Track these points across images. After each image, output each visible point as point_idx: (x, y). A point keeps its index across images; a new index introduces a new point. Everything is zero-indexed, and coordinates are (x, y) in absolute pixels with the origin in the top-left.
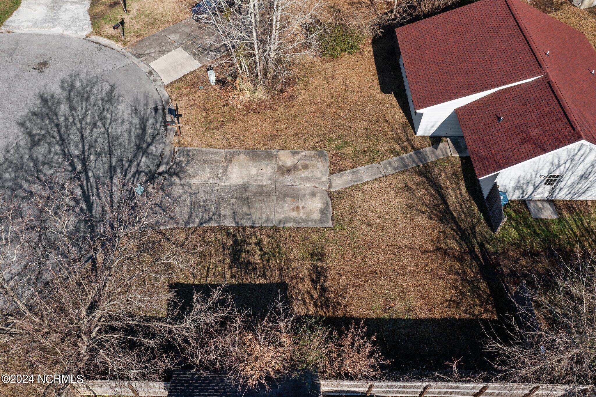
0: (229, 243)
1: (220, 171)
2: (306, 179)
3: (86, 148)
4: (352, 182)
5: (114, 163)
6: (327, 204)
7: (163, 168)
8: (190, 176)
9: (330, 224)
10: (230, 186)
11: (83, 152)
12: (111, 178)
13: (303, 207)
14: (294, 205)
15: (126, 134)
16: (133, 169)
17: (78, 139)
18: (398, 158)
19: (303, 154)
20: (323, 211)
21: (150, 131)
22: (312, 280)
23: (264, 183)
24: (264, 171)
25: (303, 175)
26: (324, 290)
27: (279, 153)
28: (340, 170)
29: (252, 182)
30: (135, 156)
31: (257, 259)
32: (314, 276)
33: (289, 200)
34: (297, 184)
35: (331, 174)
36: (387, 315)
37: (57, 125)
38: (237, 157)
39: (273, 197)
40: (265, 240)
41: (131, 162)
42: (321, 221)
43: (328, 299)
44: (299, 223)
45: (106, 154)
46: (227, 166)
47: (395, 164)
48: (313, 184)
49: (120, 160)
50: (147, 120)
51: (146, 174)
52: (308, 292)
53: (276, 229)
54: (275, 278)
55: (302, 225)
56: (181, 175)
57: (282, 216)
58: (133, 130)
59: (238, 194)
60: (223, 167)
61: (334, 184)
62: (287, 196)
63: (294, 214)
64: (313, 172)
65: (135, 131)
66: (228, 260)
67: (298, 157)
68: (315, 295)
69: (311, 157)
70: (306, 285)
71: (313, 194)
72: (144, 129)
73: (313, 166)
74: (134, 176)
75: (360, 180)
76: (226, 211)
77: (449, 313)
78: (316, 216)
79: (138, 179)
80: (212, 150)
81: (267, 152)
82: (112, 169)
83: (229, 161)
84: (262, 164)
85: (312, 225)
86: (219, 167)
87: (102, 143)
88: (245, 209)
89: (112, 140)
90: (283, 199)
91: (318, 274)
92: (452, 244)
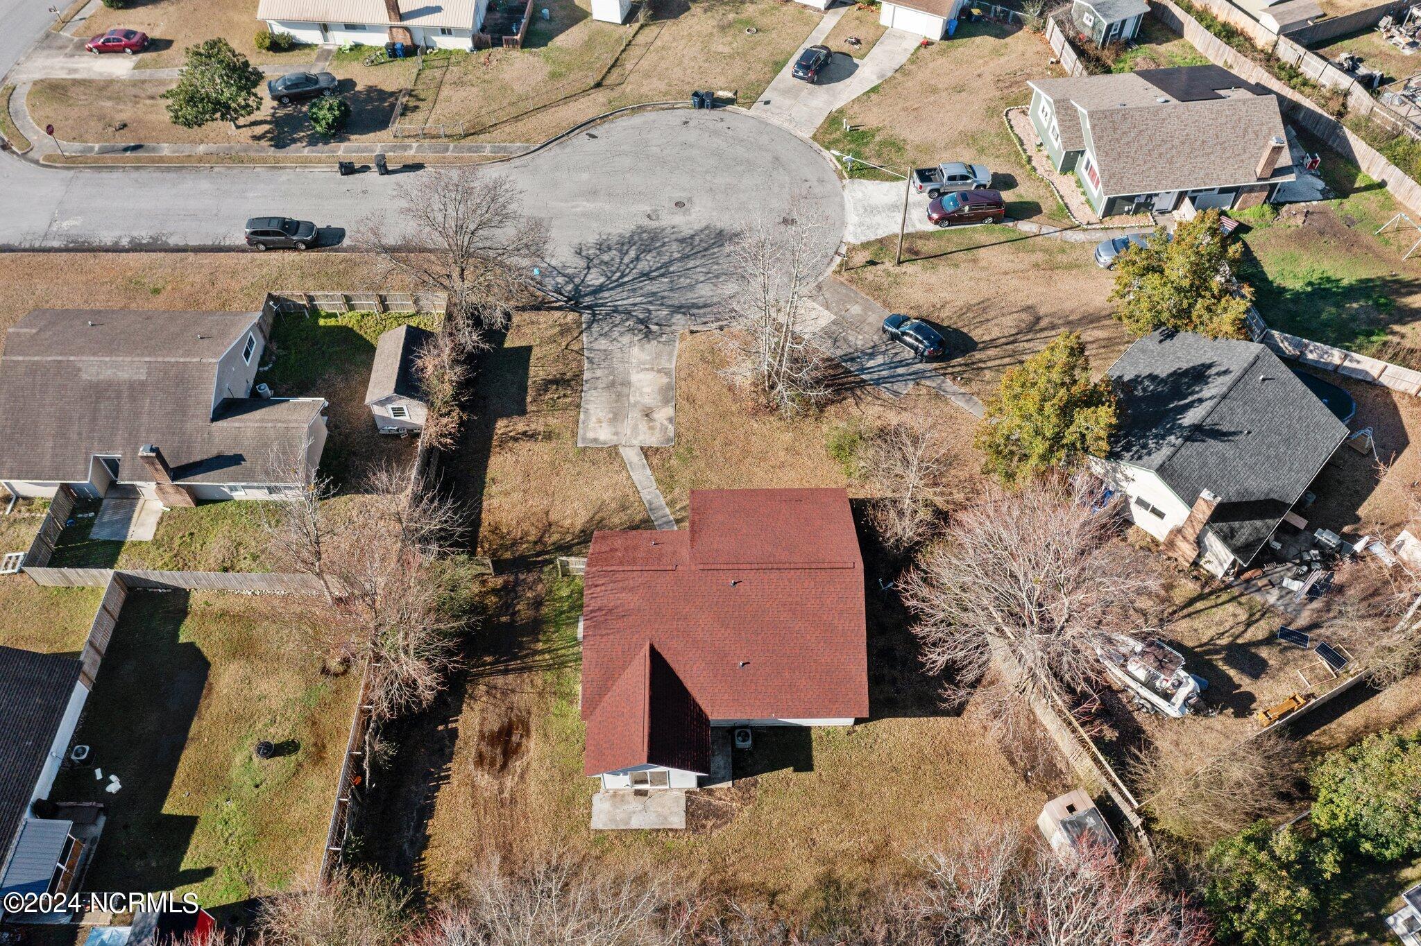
0: (568, 376)
1: (648, 366)
2: (635, 428)
3: (679, 274)
4: (631, 464)
5: (660, 294)
6: (604, 444)
7: (654, 328)
8: (642, 346)
9: (580, 445)
10: (628, 374)
11: (674, 273)
12: (643, 296)
13: (601, 426)
14: (604, 420)
15: (696, 296)
16: (651, 308)
17: (689, 266)
18: (664, 505)
19: (670, 426)
20: (595, 440)
21: (702, 311)
22: (526, 432)
23: (632, 398)
24: (647, 397)
25: (640, 426)
26: (516, 439)
27: (670, 407)
28: (646, 456)
29: (632, 389)
30: (669, 307)
31: (549, 396)
32: (529, 433)
33: (611, 416)
34: (629, 422)
35: (642, 448)
36: (487, 480)
37: (706, 250)
38: (665, 377)
39: (614, 405)
40: (568, 400)
41: (662, 304)
42: (584, 439)
43: (507, 442)
44: (584, 423)
45: (671, 287)
46: (654, 371)
47: (655, 501)
48: (629, 433)
49: (663, 298)
50: (716, 307)
51: (648, 317)
52: (514, 429)
53: (579, 406)
54: (530, 408)
55: (581, 425)
56: (645, 340)
57: (592, 411)
59: (619, 380)
60: (653, 368)
61: (627, 449)
62: (615, 415)
63: (594, 419)
64: (645, 434)
65: (701, 301)
66: (550, 377)
67: (666, 423)
68: (511, 434)
69: (665, 433)
70: (521, 427)
71: (616, 434)
72: (705, 306)
73: (652, 434)
74: (645, 309)
75: (632, 470)
76: (599, 373)
77: (485, 523)
78: (591, 435)
79: (641, 313)
80: (675, 358)
81: (672, 398)
82: (654, 294)
83: (659, 371)
84: (656, 395)
85: (581, 431)
86: (653, 365)
87: (684, 281)
88: (602, 386)
89: (691, 287)
90: (611, 411)
91: (531, 436)
92: (555, 537)
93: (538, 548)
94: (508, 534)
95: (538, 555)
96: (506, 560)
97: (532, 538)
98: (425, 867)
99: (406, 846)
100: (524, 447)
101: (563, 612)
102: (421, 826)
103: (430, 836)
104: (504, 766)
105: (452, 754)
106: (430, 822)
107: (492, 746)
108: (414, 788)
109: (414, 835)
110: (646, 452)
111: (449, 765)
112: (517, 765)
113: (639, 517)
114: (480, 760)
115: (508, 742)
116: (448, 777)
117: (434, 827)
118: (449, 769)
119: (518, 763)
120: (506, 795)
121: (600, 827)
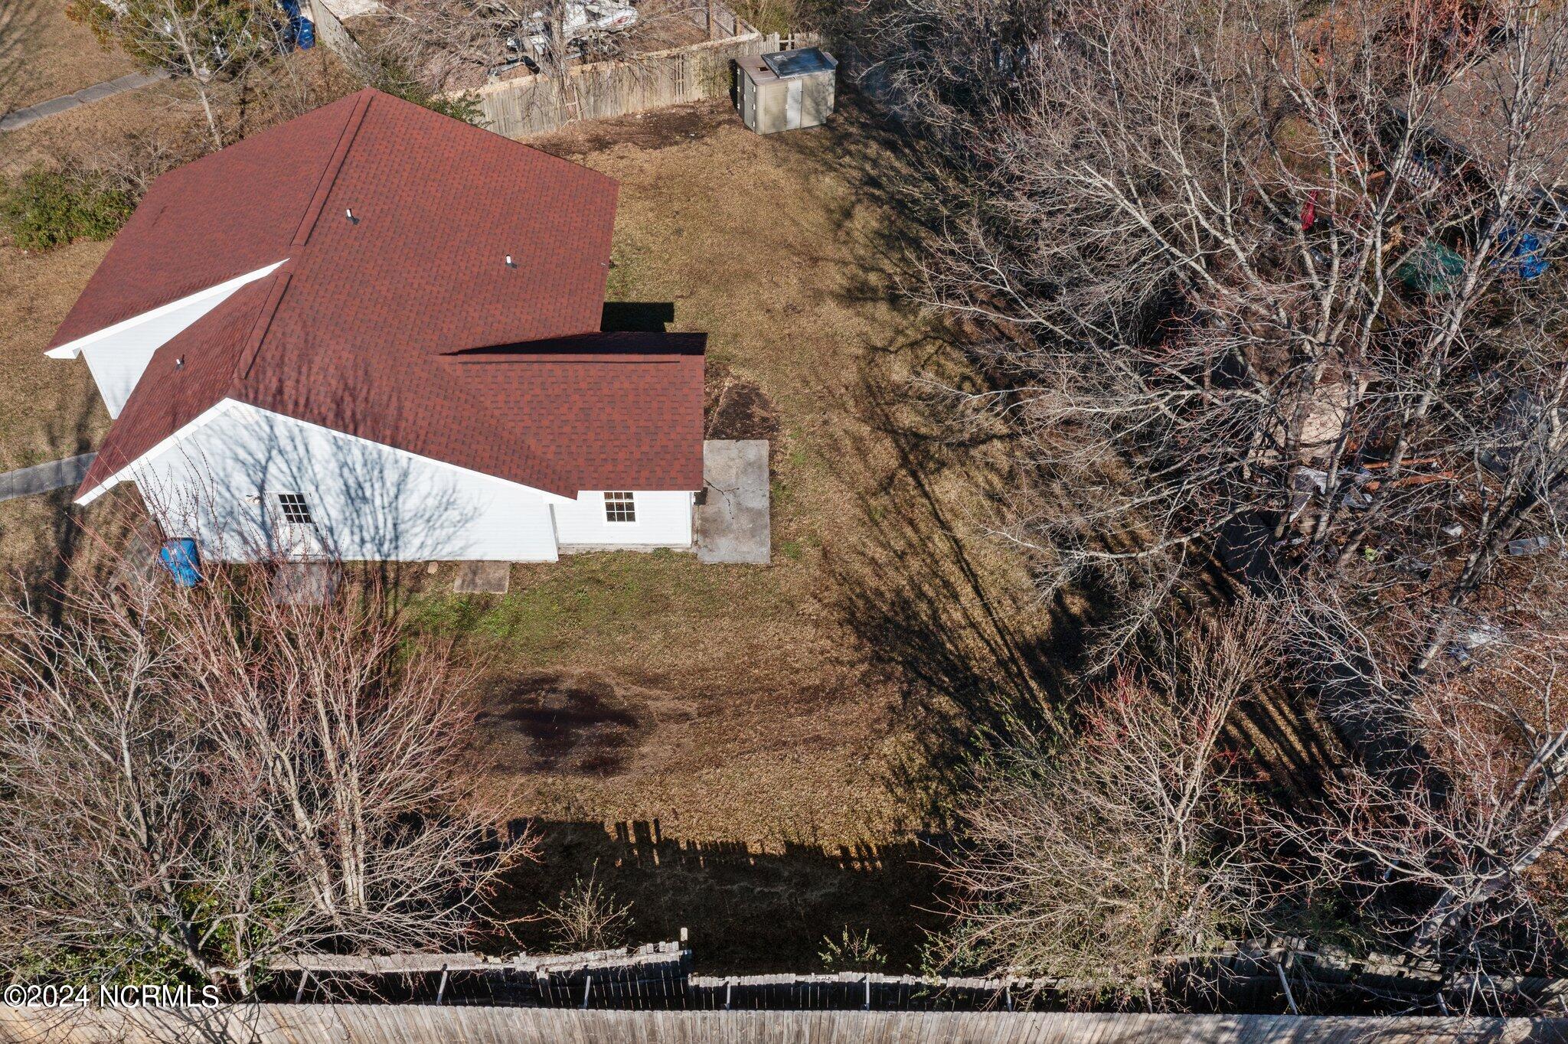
98: (863, 847)
99: (814, 896)
102: (766, 868)
103: (789, 845)
104: (624, 718)
105: (580, 826)
106: (754, 848)
107: (571, 744)
109: (788, 881)
111: (610, 829)
112: (623, 693)
114: (602, 766)
115: (563, 716)
116: (641, 827)
117: (764, 841)
118: (621, 827)
119: (619, 692)
120: (692, 707)
121: (766, 550)
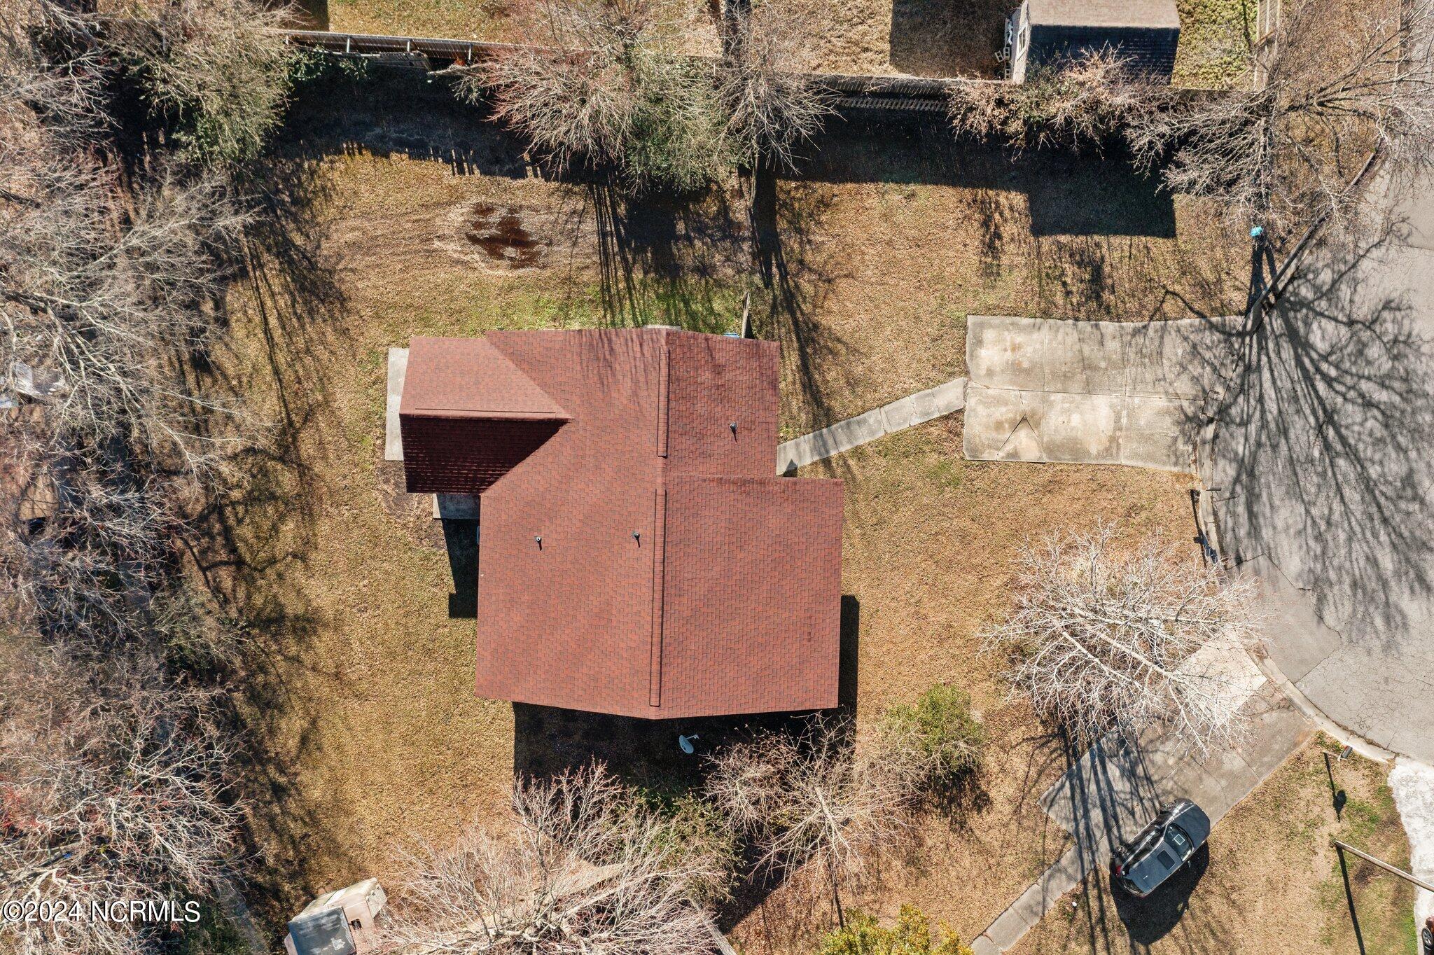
0: (1106, 296)
1: (1124, 421)
2: (999, 401)
3: (1330, 473)
4: (933, 395)
5: (1283, 441)
6: (972, 356)
7: (1209, 432)
8: (1168, 412)
9: (971, 320)
10: (1110, 391)
11: (1332, 465)
12: (1280, 412)
13: (1005, 350)
14: (1018, 355)
15: (1277, 502)
16: (1253, 428)
17: (1347, 491)
18: (857, 443)
19: (1002, 454)
20: (979, 342)
21: (1241, 509)
22: (1000, 238)
23: (1060, 395)
24: (1061, 419)
25: (1004, 409)
26: (986, 224)
27: (1038, 455)
28: (947, 417)
29: (1078, 398)
30: (1254, 456)
31: (1070, 268)
32: (997, 243)
33: (1026, 365)
34: (1013, 393)
35: (961, 411)
36: (912, 187)
37: (1385, 521)
38: (1101, 448)
39: (1047, 370)
40: (1059, 299)
41: (1259, 444)
42: (982, 326)
43: (982, 211)
44: (1012, 324)
45: (1298, 460)
46: (1115, 431)
47: (864, 429)
48: (990, 392)
49: (1275, 447)
50: (1249, 534)
51: (1233, 422)
52: (1006, 221)
53: (1046, 314)
54: (1047, 242)
55: (1008, 320)
56: (1182, 417)
57: (1035, 336)
58: (1267, 511)
59: (1097, 376)
60: (1120, 429)
61: (960, 390)
62: (1028, 372)
63: (1019, 339)
64: (989, 416)
65: (1263, 508)
66: (1107, 269)
67: (1009, 448)
68: (997, 216)
69: (989, 446)
70: (1008, 230)
71: (990, 373)
72: (1252, 515)
73: (988, 427)
74: (1250, 417)
75: (921, 397)
76: (1113, 346)
77: (836, 189)
78: (989, 335)
79: (1242, 411)
80: (1140, 464)
81: (1056, 458)
82: (1284, 432)
83: (1113, 439)
84: (1064, 434)
85: (997, 320)
86: (1127, 429)
87: (1310, 483)
88: (1086, 350)
89: (1295, 491)
90: (1034, 365)
91: (992, 246)
92: (808, 288)
93: (792, 267)
94: (819, 223)
95: (781, 266)
96: (773, 223)
97: (809, 257)
98: (351, 154)
99: (378, 131)
100: (974, 236)
101: (687, 303)
102: (400, 145)
103: (387, 157)
104: (474, 240)
105: (492, 174)
106: (405, 156)
107: (500, 224)
108: (450, 131)
109: (390, 139)
110: (954, 417)
111: (477, 172)
112: (476, 255)
113: (836, 405)
114: (484, 210)
115: (506, 243)
116: (461, 172)
117: (400, 160)
118: (471, 172)
119: (476, 257)
120: (437, 244)
121: (391, 359)
